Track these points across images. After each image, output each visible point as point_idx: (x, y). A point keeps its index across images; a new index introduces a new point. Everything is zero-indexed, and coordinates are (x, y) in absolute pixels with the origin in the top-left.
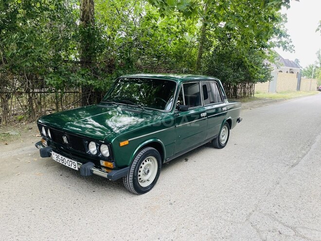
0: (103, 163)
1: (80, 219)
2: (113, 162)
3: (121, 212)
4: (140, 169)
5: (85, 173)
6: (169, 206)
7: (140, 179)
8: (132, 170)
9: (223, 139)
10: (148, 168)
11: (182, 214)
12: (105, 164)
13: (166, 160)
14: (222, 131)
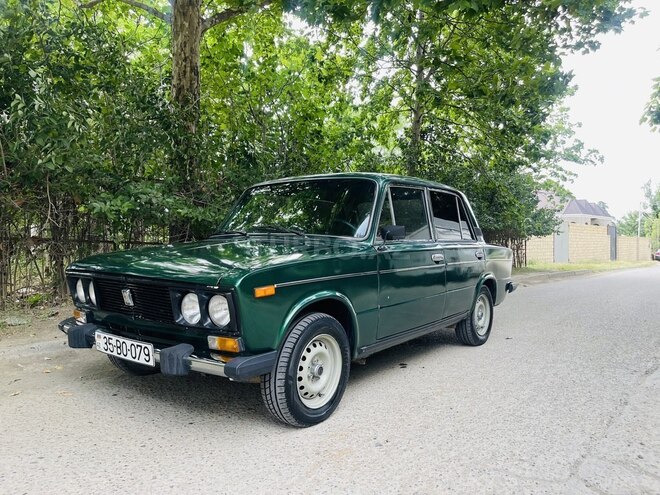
0: (214, 342)
1: (155, 478)
2: (237, 336)
3: (256, 461)
4: (301, 363)
5: (171, 367)
6: (376, 450)
7: (302, 388)
8: (283, 360)
9: (481, 323)
10: (320, 363)
11: (410, 465)
12: (220, 344)
13: (360, 352)
14: (477, 305)
